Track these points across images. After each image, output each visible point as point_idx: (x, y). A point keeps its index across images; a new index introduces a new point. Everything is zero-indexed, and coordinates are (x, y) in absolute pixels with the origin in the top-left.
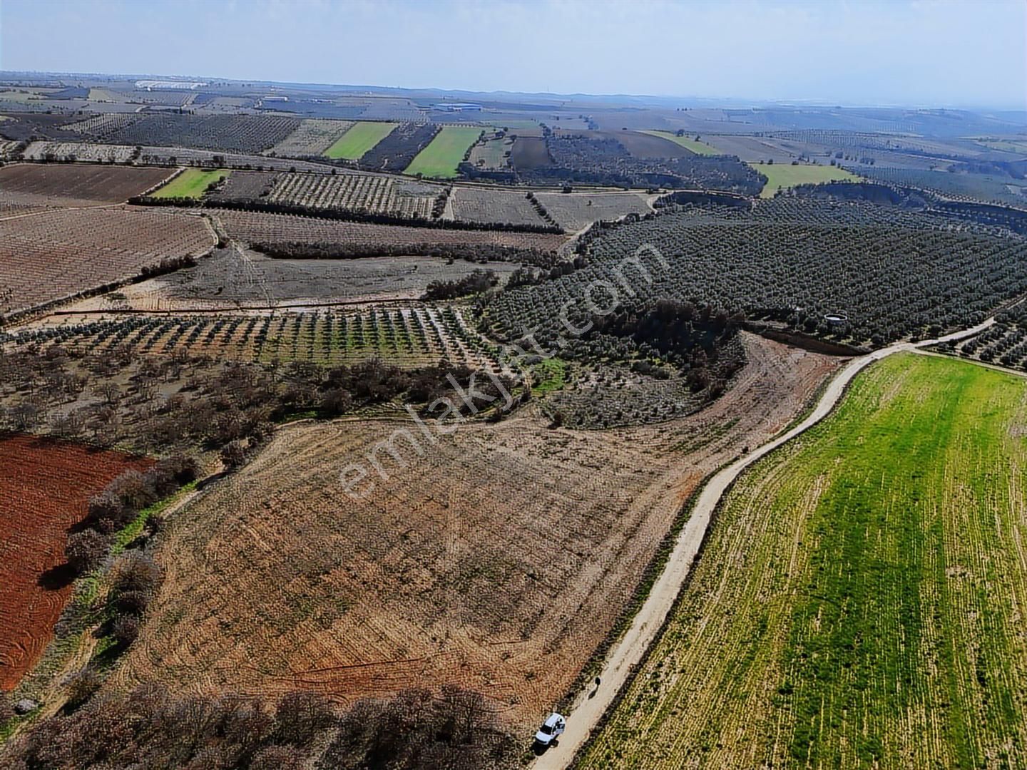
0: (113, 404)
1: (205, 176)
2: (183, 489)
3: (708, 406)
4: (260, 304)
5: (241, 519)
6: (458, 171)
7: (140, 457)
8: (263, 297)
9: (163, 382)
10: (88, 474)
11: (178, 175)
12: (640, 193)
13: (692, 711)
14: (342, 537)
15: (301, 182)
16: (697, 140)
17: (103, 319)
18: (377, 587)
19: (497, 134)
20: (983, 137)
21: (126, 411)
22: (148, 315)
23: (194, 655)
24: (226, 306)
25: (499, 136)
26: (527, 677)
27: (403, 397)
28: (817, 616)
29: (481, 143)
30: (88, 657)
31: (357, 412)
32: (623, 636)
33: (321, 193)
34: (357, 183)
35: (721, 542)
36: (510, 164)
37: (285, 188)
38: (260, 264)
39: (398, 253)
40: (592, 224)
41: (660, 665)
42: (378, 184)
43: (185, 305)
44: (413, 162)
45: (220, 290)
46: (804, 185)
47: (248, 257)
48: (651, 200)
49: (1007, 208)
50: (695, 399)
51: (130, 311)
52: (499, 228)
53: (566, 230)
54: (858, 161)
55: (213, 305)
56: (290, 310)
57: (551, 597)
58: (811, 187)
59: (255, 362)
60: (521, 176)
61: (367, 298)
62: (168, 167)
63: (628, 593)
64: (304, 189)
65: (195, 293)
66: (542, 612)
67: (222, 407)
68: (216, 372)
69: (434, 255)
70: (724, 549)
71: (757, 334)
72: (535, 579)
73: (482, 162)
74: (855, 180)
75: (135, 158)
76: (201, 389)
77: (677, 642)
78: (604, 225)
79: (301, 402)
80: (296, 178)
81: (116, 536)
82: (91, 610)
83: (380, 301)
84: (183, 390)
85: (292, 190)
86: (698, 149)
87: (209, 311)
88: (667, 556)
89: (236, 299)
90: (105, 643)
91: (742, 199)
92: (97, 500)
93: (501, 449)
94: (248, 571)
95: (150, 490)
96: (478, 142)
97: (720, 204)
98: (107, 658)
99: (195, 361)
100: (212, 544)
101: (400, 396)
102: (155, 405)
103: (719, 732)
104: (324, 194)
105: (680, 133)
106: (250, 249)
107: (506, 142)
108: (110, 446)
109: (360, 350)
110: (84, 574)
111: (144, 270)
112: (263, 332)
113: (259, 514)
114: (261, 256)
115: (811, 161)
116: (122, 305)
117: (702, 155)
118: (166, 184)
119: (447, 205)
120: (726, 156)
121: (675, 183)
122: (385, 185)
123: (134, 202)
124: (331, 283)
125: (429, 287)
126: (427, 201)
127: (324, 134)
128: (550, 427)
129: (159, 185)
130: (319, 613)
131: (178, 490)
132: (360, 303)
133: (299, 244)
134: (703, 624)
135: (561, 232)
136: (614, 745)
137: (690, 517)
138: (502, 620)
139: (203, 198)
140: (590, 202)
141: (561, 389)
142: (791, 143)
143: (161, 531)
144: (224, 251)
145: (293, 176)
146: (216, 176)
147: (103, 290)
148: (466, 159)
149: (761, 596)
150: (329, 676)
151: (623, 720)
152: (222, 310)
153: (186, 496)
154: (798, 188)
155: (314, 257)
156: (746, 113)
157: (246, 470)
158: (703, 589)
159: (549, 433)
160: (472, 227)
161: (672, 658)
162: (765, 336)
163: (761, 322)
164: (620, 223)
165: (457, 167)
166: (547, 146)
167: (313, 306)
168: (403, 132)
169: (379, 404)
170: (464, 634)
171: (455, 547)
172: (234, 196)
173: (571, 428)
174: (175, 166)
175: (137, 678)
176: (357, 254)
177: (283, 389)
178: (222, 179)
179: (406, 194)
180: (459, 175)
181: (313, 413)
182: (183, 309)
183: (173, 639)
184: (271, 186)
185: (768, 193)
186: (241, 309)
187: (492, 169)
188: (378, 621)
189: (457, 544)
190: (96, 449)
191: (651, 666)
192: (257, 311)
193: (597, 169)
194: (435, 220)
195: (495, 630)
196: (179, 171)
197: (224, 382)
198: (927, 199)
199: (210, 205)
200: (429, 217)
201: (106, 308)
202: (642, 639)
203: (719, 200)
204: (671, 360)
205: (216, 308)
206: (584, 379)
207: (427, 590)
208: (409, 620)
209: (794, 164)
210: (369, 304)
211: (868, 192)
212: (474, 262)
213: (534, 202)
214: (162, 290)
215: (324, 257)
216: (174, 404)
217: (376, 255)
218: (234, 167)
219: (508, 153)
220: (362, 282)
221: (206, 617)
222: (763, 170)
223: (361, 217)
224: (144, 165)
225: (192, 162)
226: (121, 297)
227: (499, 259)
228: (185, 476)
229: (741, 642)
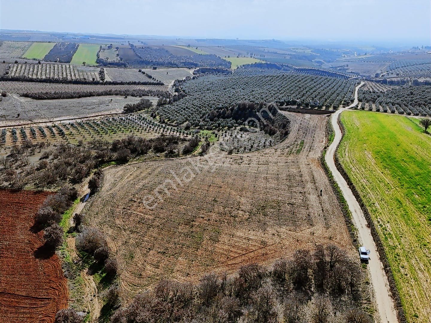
0: (9, 169)
2: (75, 203)
3: (286, 138)
4: (44, 120)
7: (41, 191)
8: (43, 117)
9: (27, 156)
12: (185, 69)
13: (406, 234)
14: (185, 206)
15: (23, 67)
16: (197, 49)
18: (224, 221)
19: (108, 47)
20: (294, 48)
21: (18, 171)
23: (158, 268)
24: (26, 122)
25: (110, 47)
26: (330, 239)
27: (152, 151)
28: (414, 194)
29: (102, 51)
30: (94, 285)
31: (135, 159)
32: (352, 216)
33: (37, 72)
34: (54, 67)
36: (121, 59)
37: (16, 70)
38: (31, 102)
39: (99, 95)
40: (174, 81)
41: (379, 222)
42: (66, 68)
44: (73, 59)
45: (19, 115)
46: (246, 65)
47: (23, 100)
48: (191, 71)
49: (318, 70)
50: (275, 137)
52: (136, 83)
53: (165, 84)
54: (259, 56)
55: (17, 123)
56: (62, 122)
57: (306, 209)
58: (248, 65)
59: (68, 143)
60: (129, 64)
61: (97, 114)
64: (27, 71)
65: (5, 118)
66: (309, 215)
67: (68, 164)
68: (51, 149)
69: (117, 94)
71: (286, 111)
72: (293, 204)
73: (107, 58)
74: (264, 62)
76: (51, 158)
77: (376, 213)
78: (179, 81)
80: (20, 66)
83: (104, 115)
84: (42, 159)
85: (20, 71)
86: (198, 52)
87: (17, 126)
88: (338, 186)
89: (29, 119)
90: (98, 276)
91: (227, 70)
94: (152, 229)
96: (100, 50)
97: (219, 72)
100: (118, 222)
101: (150, 150)
102: (32, 167)
103: (423, 238)
104: (39, 72)
105: (189, 46)
106: (21, 96)
107: (115, 50)
108: (22, 188)
109: (116, 134)
113: (132, 205)
114: (30, 99)
115: (243, 56)
117: (202, 54)
119: (105, 75)
120: (211, 55)
121: (196, 65)
122: (70, 67)
124: (75, 109)
125: (125, 108)
126: (95, 74)
127: (18, 48)
128: (229, 154)
130: (207, 237)
131: (72, 204)
132: (95, 116)
133: (47, 93)
134: (377, 205)
135: (162, 84)
140: (167, 73)
141: (218, 141)
142: (232, 50)
143: (82, 222)
144: (7, 98)
145: (18, 65)
151: (387, 243)
152: (24, 125)
153: (79, 206)
154: (244, 66)
155: (58, 98)
158: (364, 194)
159: (230, 156)
160: (122, 83)
161: (380, 219)
162: (289, 111)
163: (284, 107)
164: (185, 80)
165: (96, 61)
166: (134, 52)
167: (72, 119)
168: (60, 47)
171: (243, 200)
173: (238, 153)
175: (135, 286)
179: (82, 71)
180: (98, 64)
181: (113, 163)
183: (139, 265)
184: (8, 70)
185: (234, 68)
186: (34, 123)
187: (114, 61)
188: (239, 233)
190: (15, 191)
192: (44, 123)
193: (161, 61)
194: (103, 82)
195: (296, 226)
197: (60, 153)
198: (290, 68)
200: (100, 80)
202: (360, 215)
205: (20, 124)
209: (238, 57)
210: (100, 117)
211: (270, 66)
212: (136, 96)
213: (144, 73)
215: (63, 98)
217: (90, 96)
219: (118, 55)
220: (90, 107)
221: (148, 252)
222: (228, 59)
223: (65, 81)
227: (146, 95)
228: (72, 197)
229: (398, 208)
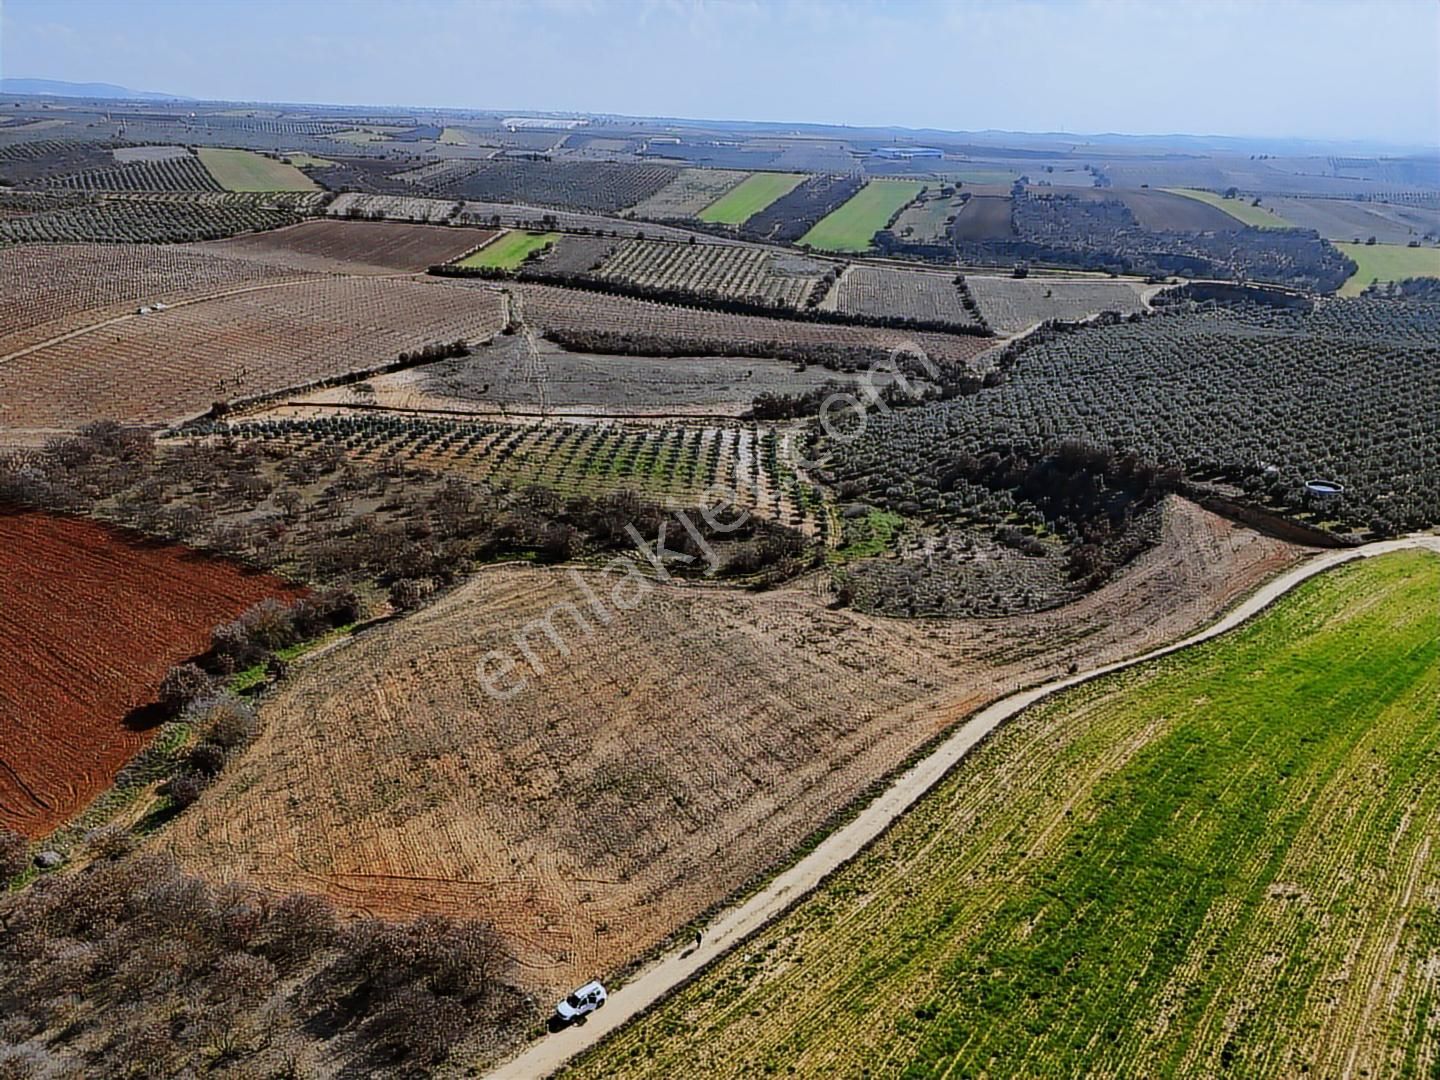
0: (291, 519)
1: (529, 242)
2: (336, 631)
3: (1074, 601)
4: (530, 410)
5: (376, 676)
6: (873, 242)
7: (299, 585)
8: (536, 400)
9: (363, 497)
10: (233, 600)
11: (497, 239)
12: (1134, 283)
13: (782, 1015)
14: (478, 715)
15: (646, 252)
16: (1255, 204)
17: (339, 414)
18: (484, 784)
19: (943, 191)
21: (303, 528)
22: (393, 413)
23: (243, 832)
24: (489, 409)
25: (947, 193)
26: (597, 931)
28: (1032, 919)
29: (917, 203)
30: (139, 816)
31: (587, 558)
32: (749, 899)
33: (667, 268)
34: (718, 256)
35: (953, 794)
36: (949, 233)
37: (624, 260)
38: (548, 357)
39: (733, 353)
40: (1040, 324)
41: (772, 946)
42: (746, 259)
43: (439, 404)
44: (814, 229)
45: (486, 387)
46: (1419, 279)
47: (537, 347)
48: (1148, 293)
50: (1067, 589)
51: (374, 407)
52: (896, 324)
53: (999, 332)
55: (471, 406)
56: (565, 419)
57: (687, 831)
59: (484, 482)
61: (669, 411)
62: (488, 228)
63: (790, 843)
64: (647, 263)
65: (456, 390)
66: (665, 849)
67: (419, 534)
68: (429, 490)
69: (783, 358)
70: (953, 803)
71: (1195, 502)
72: (681, 804)
73: (910, 231)
75: (453, 216)
76: (403, 510)
77: (814, 919)
78: (1059, 327)
79: (520, 538)
80: (642, 246)
81: (235, 677)
82: (170, 760)
83: (685, 416)
84: (381, 509)
85: (633, 262)
86: (1252, 218)
87: (465, 414)
88: (870, 801)
89: (502, 401)
90: (165, 801)
91: (1299, 297)
92: (220, 630)
93: (749, 629)
94: (351, 742)
95: (289, 627)
96: (913, 202)
97: (1260, 303)
98: (155, 821)
99: (410, 474)
100: (330, 703)
102: (338, 525)
103: (802, 1051)
104: (671, 270)
105: (1231, 193)
106: (544, 337)
107: (954, 203)
108: (270, 568)
109: (623, 479)
110: (179, 717)
111: (402, 357)
112: (512, 445)
113: (398, 673)
114: (554, 348)
116: (367, 398)
117: (1256, 227)
118: (480, 250)
119: (831, 290)
120: (1296, 231)
121: (1197, 268)
122: (756, 259)
123: (435, 271)
124: (629, 388)
125: (756, 401)
126: (806, 283)
127: (705, 188)
128: (832, 607)
129: (471, 251)
130: (400, 806)
131: (328, 632)
132: (657, 417)
133: (606, 335)
134: (863, 902)
135: (989, 334)
136: (651, 1039)
137: (932, 753)
138: (608, 851)
139: (519, 269)
140: (1049, 293)
141: (877, 555)
143: (285, 679)
144: (509, 339)
145: (638, 245)
146: (540, 243)
147: (350, 379)
148: (889, 227)
149: (971, 877)
150: (370, 884)
151: (681, 1009)
152: (482, 414)
153: (338, 638)
154: (1407, 283)
155: (621, 352)
156: (1363, 164)
157: (414, 618)
158: (891, 853)
159: (826, 615)
160: (857, 321)
161: (795, 940)
162: (1205, 506)
163: (1208, 485)
164: (1085, 325)
165: (872, 237)
166: (1013, 210)
167: (598, 416)
168: (812, 187)
169: (620, 551)
170: (552, 861)
171: (606, 748)
172: (555, 268)
173: (860, 612)
174: (497, 227)
175: (173, 848)
176: (677, 351)
177: (502, 520)
178: (548, 246)
179: (781, 273)
180: (872, 248)
181: (532, 554)
182: (434, 408)
183: (233, 809)
184: (607, 257)
185: (1351, 289)
186: (506, 414)
187: (922, 241)
188: (461, 827)
189: (611, 745)
190: (252, 570)
191: (757, 946)
192: (523, 418)
193: (1080, 245)
194: (807, 311)
195: (591, 864)
196: (500, 233)
197: (431, 505)
199: (525, 279)
200: (801, 307)
201: (347, 401)
203: (1260, 297)
204: (1061, 529)
205: (475, 411)
206: (916, 545)
207: (542, 798)
208: (499, 832)
209: (1413, 245)
210: (669, 419)
212: (836, 369)
213: (963, 289)
214: (418, 383)
215: (633, 354)
216: (361, 526)
217: (701, 354)
218: (568, 231)
219: (952, 219)
220: (670, 388)
221: (280, 789)
222: (1350, 252)
223: (709, 302)
224: (462, 226)
225: (518, 223)
226: (368, 389)
228: (343, 615)
229: (904, 936)
